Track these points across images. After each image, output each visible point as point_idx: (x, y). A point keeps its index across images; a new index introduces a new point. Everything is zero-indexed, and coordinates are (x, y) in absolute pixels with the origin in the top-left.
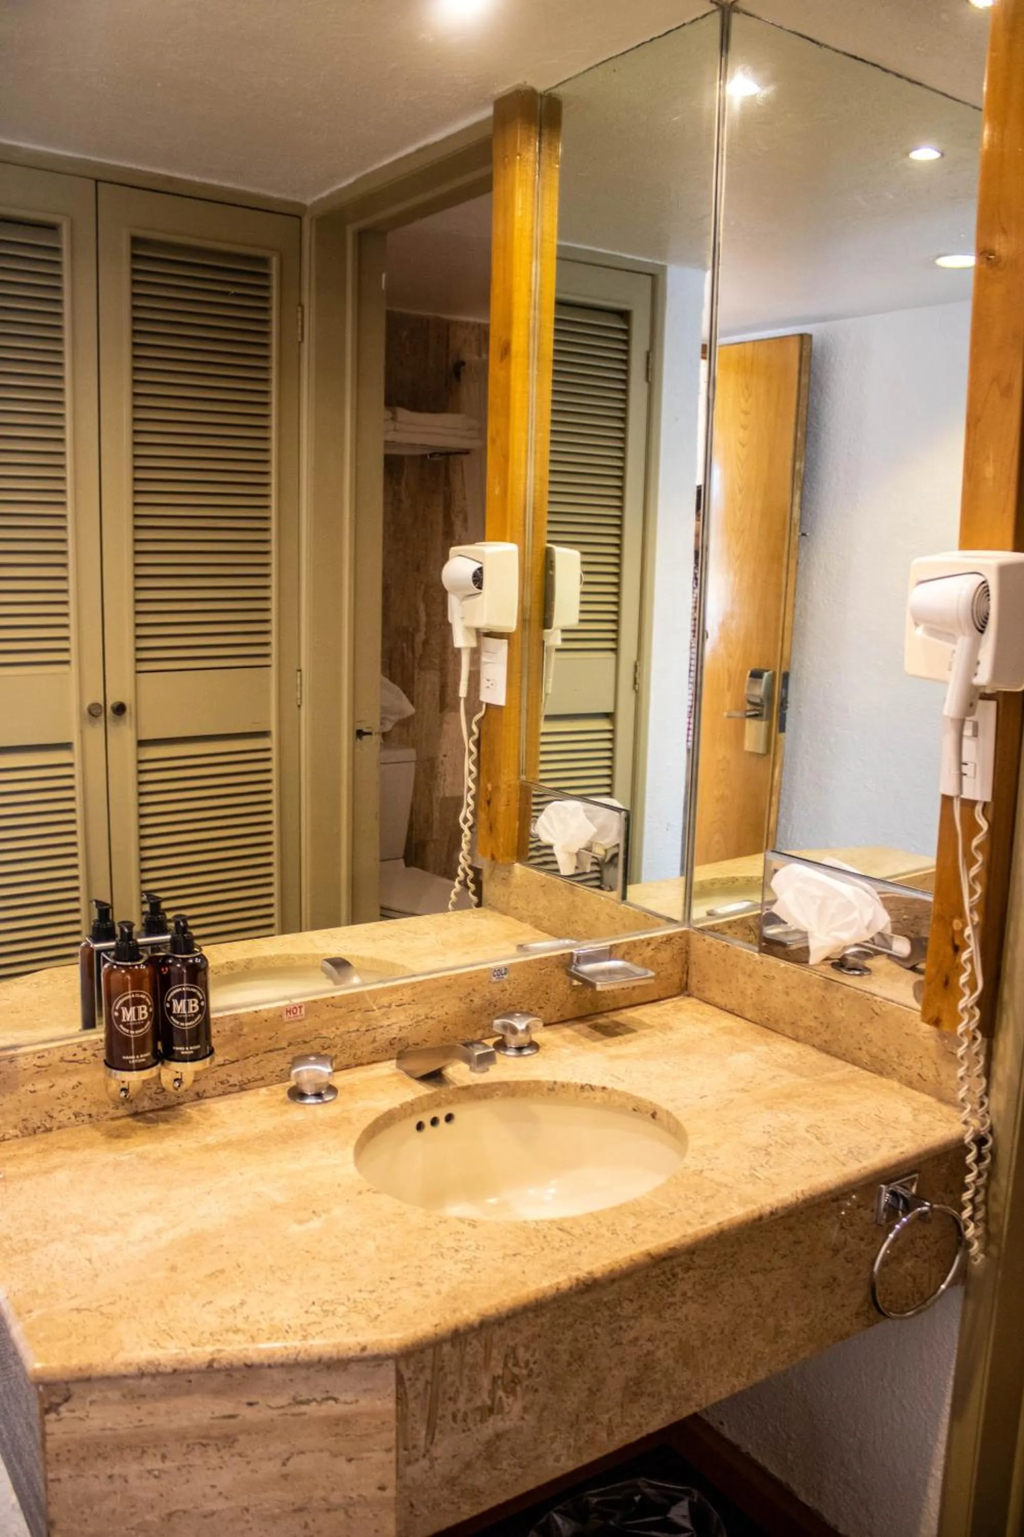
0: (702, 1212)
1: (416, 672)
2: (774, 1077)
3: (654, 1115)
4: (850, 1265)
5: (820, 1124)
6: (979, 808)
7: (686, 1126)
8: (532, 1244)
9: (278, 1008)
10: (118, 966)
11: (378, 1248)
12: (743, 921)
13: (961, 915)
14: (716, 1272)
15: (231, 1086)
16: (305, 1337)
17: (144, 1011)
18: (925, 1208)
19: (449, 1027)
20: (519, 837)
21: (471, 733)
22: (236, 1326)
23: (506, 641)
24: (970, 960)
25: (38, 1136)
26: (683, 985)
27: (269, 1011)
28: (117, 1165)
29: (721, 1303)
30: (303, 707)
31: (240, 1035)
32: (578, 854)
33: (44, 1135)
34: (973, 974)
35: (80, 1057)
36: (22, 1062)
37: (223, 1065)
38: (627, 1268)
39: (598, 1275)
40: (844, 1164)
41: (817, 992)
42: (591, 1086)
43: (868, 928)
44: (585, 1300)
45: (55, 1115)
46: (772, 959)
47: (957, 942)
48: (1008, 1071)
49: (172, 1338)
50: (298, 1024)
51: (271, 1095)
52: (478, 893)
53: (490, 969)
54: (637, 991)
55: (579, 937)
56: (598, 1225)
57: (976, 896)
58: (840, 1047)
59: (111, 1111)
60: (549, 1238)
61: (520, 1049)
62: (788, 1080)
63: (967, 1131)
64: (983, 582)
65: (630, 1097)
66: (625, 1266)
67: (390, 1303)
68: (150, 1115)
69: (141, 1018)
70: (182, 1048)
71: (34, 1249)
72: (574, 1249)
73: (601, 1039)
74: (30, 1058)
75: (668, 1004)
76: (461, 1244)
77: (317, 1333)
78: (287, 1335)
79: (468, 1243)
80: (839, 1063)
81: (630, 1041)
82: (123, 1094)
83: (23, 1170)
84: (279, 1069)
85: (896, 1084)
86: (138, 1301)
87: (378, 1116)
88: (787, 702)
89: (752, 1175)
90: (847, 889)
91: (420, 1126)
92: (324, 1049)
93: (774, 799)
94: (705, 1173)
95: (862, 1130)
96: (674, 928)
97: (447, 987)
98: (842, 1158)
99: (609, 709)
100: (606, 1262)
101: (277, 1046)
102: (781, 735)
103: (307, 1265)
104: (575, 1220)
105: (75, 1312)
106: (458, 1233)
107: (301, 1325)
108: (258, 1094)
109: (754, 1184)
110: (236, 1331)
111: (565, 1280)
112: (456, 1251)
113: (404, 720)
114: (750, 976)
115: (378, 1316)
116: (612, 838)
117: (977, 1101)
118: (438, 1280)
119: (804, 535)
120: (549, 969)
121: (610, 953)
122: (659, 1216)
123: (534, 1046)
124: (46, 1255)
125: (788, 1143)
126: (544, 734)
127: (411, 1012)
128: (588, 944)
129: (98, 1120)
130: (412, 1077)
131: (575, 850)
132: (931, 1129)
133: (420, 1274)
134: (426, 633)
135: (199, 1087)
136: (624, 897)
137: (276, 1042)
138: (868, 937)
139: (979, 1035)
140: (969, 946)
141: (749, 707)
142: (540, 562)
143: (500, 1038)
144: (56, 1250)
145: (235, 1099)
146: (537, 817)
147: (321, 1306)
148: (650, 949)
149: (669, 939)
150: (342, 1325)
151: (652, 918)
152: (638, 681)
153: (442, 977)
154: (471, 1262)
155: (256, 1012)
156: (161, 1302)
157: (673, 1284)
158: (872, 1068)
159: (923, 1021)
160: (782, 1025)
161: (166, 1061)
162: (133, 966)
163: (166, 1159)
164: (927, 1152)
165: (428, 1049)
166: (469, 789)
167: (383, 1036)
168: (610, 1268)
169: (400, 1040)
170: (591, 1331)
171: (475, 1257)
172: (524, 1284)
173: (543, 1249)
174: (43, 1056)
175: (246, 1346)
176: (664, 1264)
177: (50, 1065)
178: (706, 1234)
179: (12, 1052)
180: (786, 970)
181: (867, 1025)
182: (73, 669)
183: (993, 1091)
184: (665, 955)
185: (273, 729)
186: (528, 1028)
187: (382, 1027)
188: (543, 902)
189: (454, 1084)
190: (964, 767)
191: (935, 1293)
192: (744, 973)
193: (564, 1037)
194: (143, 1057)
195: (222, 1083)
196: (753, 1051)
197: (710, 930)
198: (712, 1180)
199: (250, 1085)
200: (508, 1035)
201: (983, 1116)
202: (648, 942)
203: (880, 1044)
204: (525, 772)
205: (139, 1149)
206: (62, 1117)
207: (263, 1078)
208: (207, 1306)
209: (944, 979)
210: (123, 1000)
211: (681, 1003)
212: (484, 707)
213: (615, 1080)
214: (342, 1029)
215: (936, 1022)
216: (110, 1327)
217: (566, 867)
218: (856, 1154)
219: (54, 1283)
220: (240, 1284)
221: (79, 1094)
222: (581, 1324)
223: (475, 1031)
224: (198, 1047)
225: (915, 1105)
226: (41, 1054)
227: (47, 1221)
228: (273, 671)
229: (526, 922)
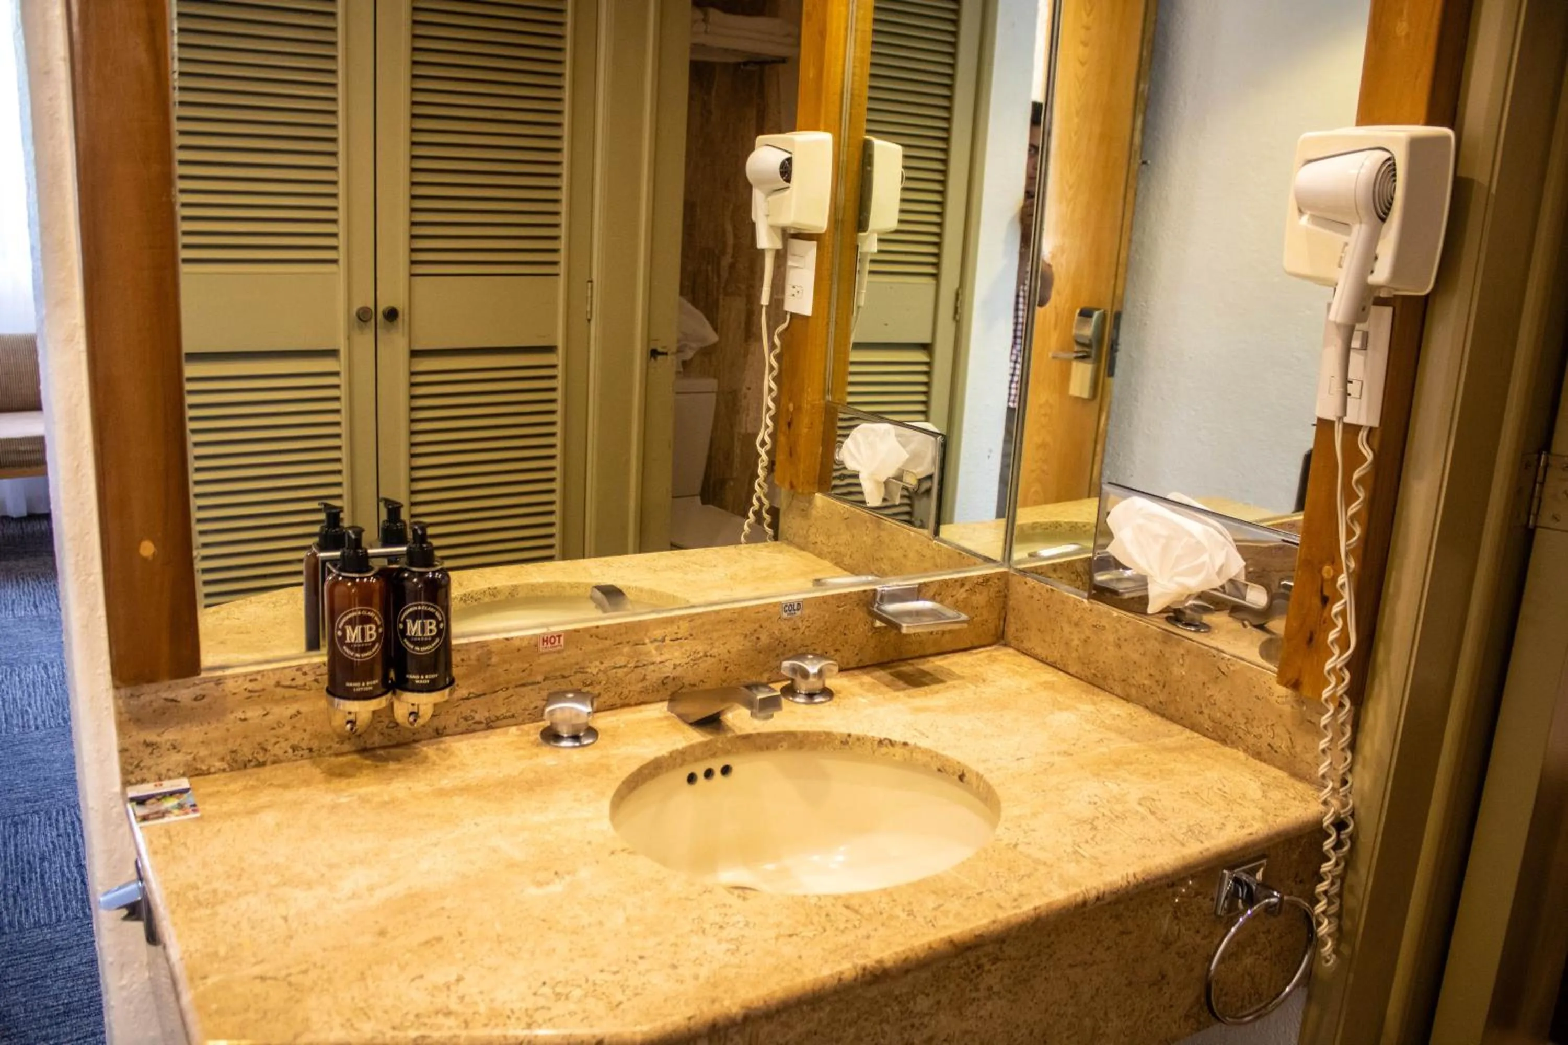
0: (1015, 893)
1: (721, 297)
2: (1102, 740)
3: (961, 778)
4: (1183, 961)
5: (1156, 797)
6: (1363, 434)
7: (999, 791)
8: (812, 923)
9: (535, 635)
10: (344, 577)
11: (628, 920)
12: (1070, 564)
13: (1334, 559)
14: (1028, 964)
15: (475, 723)
16: (529, 1026)
17: (372, 632)
18: (1273, 900)
19: (731, 668)
20: (822, 464)
21: (772, 346)
22: (447, 1007)
23: (815, 243)
24: (1343, 613)
25: (249, 771)
26: (1000, 633)
27: (522, 639)
28: (334, 808)
29: (1032, 1000)
30: (593, 322)
31: (488, 665)
32: (886, 483)
33: (256, 770)
34: (1344, 630)
35: (300, 681)
36: (230, 685)
37: (467, 699)
38: (925, 957)
39: (889, 964)
40: (1183, 845)
41: (1154, 646)
42: (890, 741)
43: (1219, 573)
44: (873, 992)
45: (269, 748)
46: (1103, 607)
47: (1326, 593)
48: (1377, 745)
49: (369, 1018)
50: (556, 655)
51: (520, 735)
52: (774, 525)
53: (780, 603)
54: (947, 636)
55: (882, 574)
56: (891, 904)
57: (1355, 538)
58: (1178, 710)
59: (336, 746)
60: (832, 917)
61: (811, 696)
62: (1119, 744)
63: (1326, 814)
64: (1389, 159)
65: (936, 756)
66: (922, 955)
67: (636, 988)
68: (381, 752)
69: (368, 639)
70: (417, 677)
71: (222, 902)
72: (861, 932)
73: (904, 689)
74: (240, 681)
75: (982, 654)
76: (726, 920)
77: (544, 1022)
78: (508, 1022)
79: (735, 919)
80: (1176, 728)
81: (937, 692)
82: (349, 726)
83: (225, 808)
84: (533, 706)
85: (1241, 755)
86: (336, 970)
87: (641, 764)
88: (1117, 344)
89: (1075, 852)
90: (1196, 527)
91: (692, 779)
92: (585, 685)
93: (1099, 448)
94: (1020, 848)
95: (1203, 806)
96: (992, 568)
97: (731, 621)
98: (1181, 837)
99: (927, 340)
100: (899, 949)
101: (531, 680)
102: (1111, 380)
103: (542, 936)
104: (865, 897)
105: (258, 981)
106: (725, 905)
107: (527, 1010)
108: (506, 733)
109: (1078, 862)
110: (448, 1014)
111: (849, 969)
112: (721, 927)
113: (705, 348)
114: (1076, 625)
115: (620, 1003)
116: (927, 466)
117: (1338, 779)
118: (697, 962)
119: (1144, 163)
120: (848, 606)
121: (917, 593)
122: (965, 896)
123: (827, 693)
124: (236, 910)
125: (1117, 817)
126: (853, 363)
127: (688, 648)
128: (892, 581)
129: (320, 756)
130: (686, 722)
131: (884, 479)
132: (1284, 808)
133: (675, 953)
134: (733, 256)
135: (438, 723)
136: (936, 533)
137: (530, 675)
138: (1217, 583)
139: (1347, 702)
140: (1341, 597)
141: (1076, 348)
142: (857, 154)
143: (789, 682)
144: (248, 904)
145: (479, 738)
146: (842, 442)
147: (553, 988)
148: (963, 590)
149: (986, 580)
150: (575, 1013)
151: (966, 556)
152: (959, 311)
153: (727, 610)
154: (738, 942)
155: (507, 639)
156: (362, 974)
157: (977, 977)
158: (1214, 735)
159: (1280, 683)
160: (1110, 682)
161: (398, 691)
162: (362, 578)
163: (390, 804)
164: (1278, 835)
165: (707, 691)
166: (769, 409)
167: (654, 675)
168: (903, 956)
169: (674, 679)
170: (878, 1028)
171: (743, 936)
172: (799, 971)
173: (825, 930)
174: (256, 680)
175: (456, 1031)
176: (968, 953)
177: (263, 690)
178: (1020, 920)
179: (219, 673)
180: (1119, 619)
181: (1210, 686)
182: (341, 268)
183: (1358, 768)
184: (980, 599)
185: (560, 344)
186: (820, 673)
187: (653, 663)
188: (845, 537)
189: (734, 731)
190: (1349, 385)
191: (1278, 995)
192: (1070, 622)
193: (862, 685)
194: (368, 686)
195: (466, 719)
196: (1077, 709)
197: (1033, 572)
198: (1028, 856)
199: (499, 723)
200: (798, 679)
201: (1345, 796)
202: (962, 582)
203: (1225, 708)
204: (831, 391)
205: (363, 791)
206: (277, 751)
207: (513, 716)
208: (417, 981)
209: (1308, 635)
210: (348, 617)
211: (995, 653)
212: (788, 317)
213: (917, 734)
214: (607, 664)
215: (1295, 685)
216: (298, 1001)
217: (873, 497)
218: (1197, 832)
219: (240, 945)
220: (459, 955)
221: (297, 725)
222: (866, 1020)
223: (761, 674)
224: (436, 675)
225: (1263, 779)
226: (252, 677)
227: (242, 869)
228: (562, 281)
229: (826, 558)
